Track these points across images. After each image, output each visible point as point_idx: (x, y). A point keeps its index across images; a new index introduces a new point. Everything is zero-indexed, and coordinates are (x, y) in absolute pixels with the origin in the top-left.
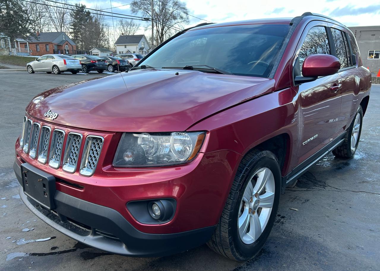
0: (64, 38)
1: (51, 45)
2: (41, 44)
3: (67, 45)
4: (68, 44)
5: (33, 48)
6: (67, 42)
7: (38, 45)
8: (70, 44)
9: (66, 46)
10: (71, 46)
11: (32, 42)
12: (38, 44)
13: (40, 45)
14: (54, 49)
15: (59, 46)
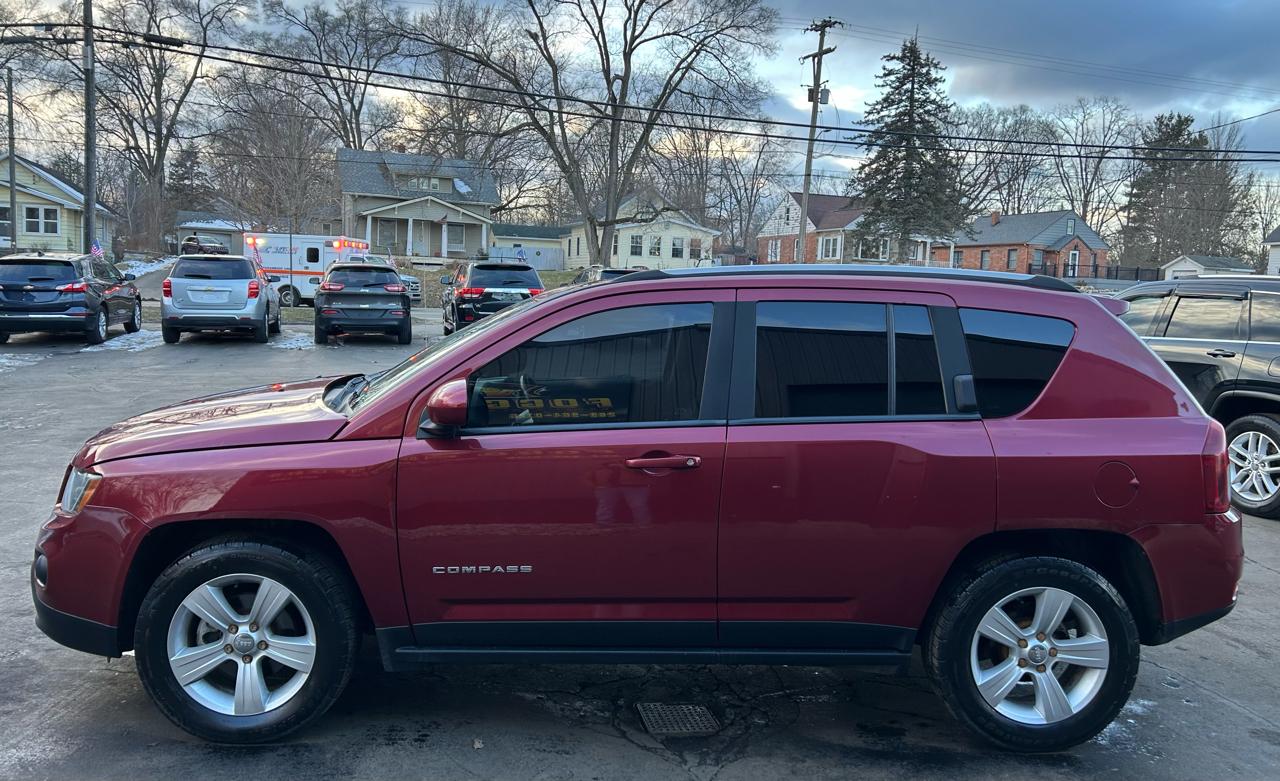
0: (1069, 229)
1: (1022, 253)
2: (998, 248)
3: (1075, 250)
4: (1081, 246)
5: (972, 260)
6: (1077, 240)
7: (988, 251)
8: (1088, 247)
9: (1072, 252)
10: (1087, 253)
11: (974, 243)
12: (988, 248)
13: (993, 250)
14: (1030, 262)
15: (1048, 252)
